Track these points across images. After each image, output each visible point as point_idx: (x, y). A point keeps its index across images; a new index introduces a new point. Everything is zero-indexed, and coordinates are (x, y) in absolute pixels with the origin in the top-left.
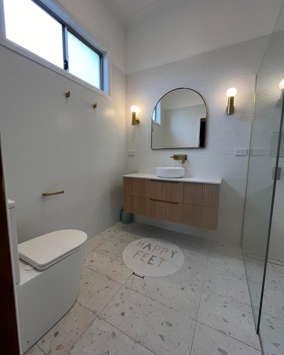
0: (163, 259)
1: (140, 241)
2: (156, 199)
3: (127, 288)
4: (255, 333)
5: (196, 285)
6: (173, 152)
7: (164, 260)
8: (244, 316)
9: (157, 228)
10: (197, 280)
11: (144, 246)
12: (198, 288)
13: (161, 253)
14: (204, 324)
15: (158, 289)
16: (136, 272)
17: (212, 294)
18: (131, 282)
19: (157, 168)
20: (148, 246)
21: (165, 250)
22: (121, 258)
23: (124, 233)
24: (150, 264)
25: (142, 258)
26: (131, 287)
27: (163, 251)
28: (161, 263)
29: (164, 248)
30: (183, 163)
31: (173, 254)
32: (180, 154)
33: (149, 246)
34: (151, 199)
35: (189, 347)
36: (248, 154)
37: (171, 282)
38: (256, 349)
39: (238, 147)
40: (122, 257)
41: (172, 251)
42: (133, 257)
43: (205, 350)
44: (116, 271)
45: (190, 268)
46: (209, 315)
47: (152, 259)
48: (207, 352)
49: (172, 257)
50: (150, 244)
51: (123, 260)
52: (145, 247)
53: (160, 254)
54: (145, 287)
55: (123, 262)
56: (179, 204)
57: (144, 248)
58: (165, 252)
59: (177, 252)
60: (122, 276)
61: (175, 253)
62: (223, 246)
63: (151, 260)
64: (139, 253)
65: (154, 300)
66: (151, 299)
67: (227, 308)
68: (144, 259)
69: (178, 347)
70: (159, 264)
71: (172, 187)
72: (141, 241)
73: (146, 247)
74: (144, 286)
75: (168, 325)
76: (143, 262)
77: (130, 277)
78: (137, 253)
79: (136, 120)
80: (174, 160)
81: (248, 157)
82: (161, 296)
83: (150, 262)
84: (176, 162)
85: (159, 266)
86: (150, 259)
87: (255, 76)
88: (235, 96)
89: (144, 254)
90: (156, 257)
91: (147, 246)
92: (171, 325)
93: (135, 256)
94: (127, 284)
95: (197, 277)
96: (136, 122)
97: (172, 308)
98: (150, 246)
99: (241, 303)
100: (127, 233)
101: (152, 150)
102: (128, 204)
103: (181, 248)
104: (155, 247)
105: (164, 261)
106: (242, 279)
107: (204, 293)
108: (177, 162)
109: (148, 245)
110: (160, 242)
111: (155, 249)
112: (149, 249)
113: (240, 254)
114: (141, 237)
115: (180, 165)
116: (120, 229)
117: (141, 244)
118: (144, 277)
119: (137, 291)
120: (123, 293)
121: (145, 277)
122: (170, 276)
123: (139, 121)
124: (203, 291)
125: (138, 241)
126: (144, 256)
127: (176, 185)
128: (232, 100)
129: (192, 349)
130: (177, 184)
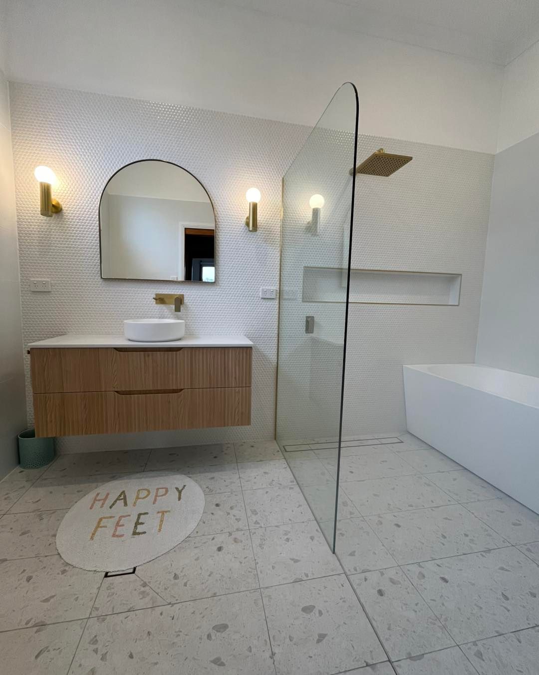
0: (163, 513)
1: (95, 495)
2: (131, 389)
3: (102, 618)
4: (331, 553)
5: (237, 530)
6: (155, 289)
7: (166, 512)
8: (312, 538)
9: (126, 452)
10: (236, 519)
11: (109, 502)
12: (243, 532)
13: (155, 500)
14: (272, 587)
15: (176, 577)
16: (111, 569)
17: (266, 530)
18: (108, 597)
19: (125, 321)
20: (121, 498)
21: (162, 492)
22: (58, 556)
23: (41, 492)
24: (139, 534)
25: (116, 529)
26: (113, 608)
27: (156, 496)
28: (162, 521)
29: (158, 489)
30: (178, 309)
31: (180, 492)
32: (170, 293)
33: (123, 497)
34: (117, 392)
35: (265, 641)
36: (278, 296)
37: (195, 548)
38: (339, 574)
39: (264, 285)
40: (59, 554)
41: (177, 489)
42: (92, 538)
43: (288, 626)
44: (53, 597)
45: (217, 505)
46: (273, 568)
47: (140, 521)
48: (291, 626)
49: (179, 499)
50: (123, 492)
51: (62, 559)
52: (113, 504)
53: (154, 503)
54: (147, 588)
55: (68, 564)
56: (182, 391)
57: (111, 507)
58: (162, 495)
59: (185, 486)
60: (77, 599)
61: (183, 489)
62: (252, 446)
63: (138, 526)
64: (102, 522)
65: (176, 602)
66: (170, 604)
67: (291, 540)
68: (120, 530)
69: (250, 654)
70: (158, 526)
71: (168, 359)
72: (98, 494)
73: (115, 501)
74: (143, 589)
75: (219, 632)
76: (122, 538)
77: (99, 588)
78: (98, 526)
79: (53, 205)
80: (156, 305)
81: (277, 301)
82: (186, 586)
83: (137, 531)
84: (162, 309)
85: (160, 530)
86: (134, 525)
87: (281, 179)
88: (259, 202)
89: (117, 518)
90: (146, 513)
91: (117, 499)
92: (224, 627)
93: (93, 534)
94: (97, 609)
95: (234, 516)
96: (51, 209)
97: (215, 595)
98: (125, 497)
99: (303, 522)
100: (51, 489)
101: (102, 280)
102: (51, 415)
103: (191, 476)
104: (136, 494)
105: (168, 513)
106: (292, 487)
107: (254, 535)
108: (164, 308)
109: (120, 496)
110: (143, 479)
111: (138, 498)
112: (126, 504)
113: (278, 451)
114: (94, 485)
115: (171, 315)
116: (24, 487)
117: (99, 500)
118: (135, 569)
119: (131, 608)
120: (95, 636)
121: (137, 569)
122: (190, 537)
123: (61, 209)
124: (251, 534)
125: (91, 496)
126: (118, 525)
127: (176, 355)
128: (255, 207)
129: (271, 639)
130: (178, 352)
